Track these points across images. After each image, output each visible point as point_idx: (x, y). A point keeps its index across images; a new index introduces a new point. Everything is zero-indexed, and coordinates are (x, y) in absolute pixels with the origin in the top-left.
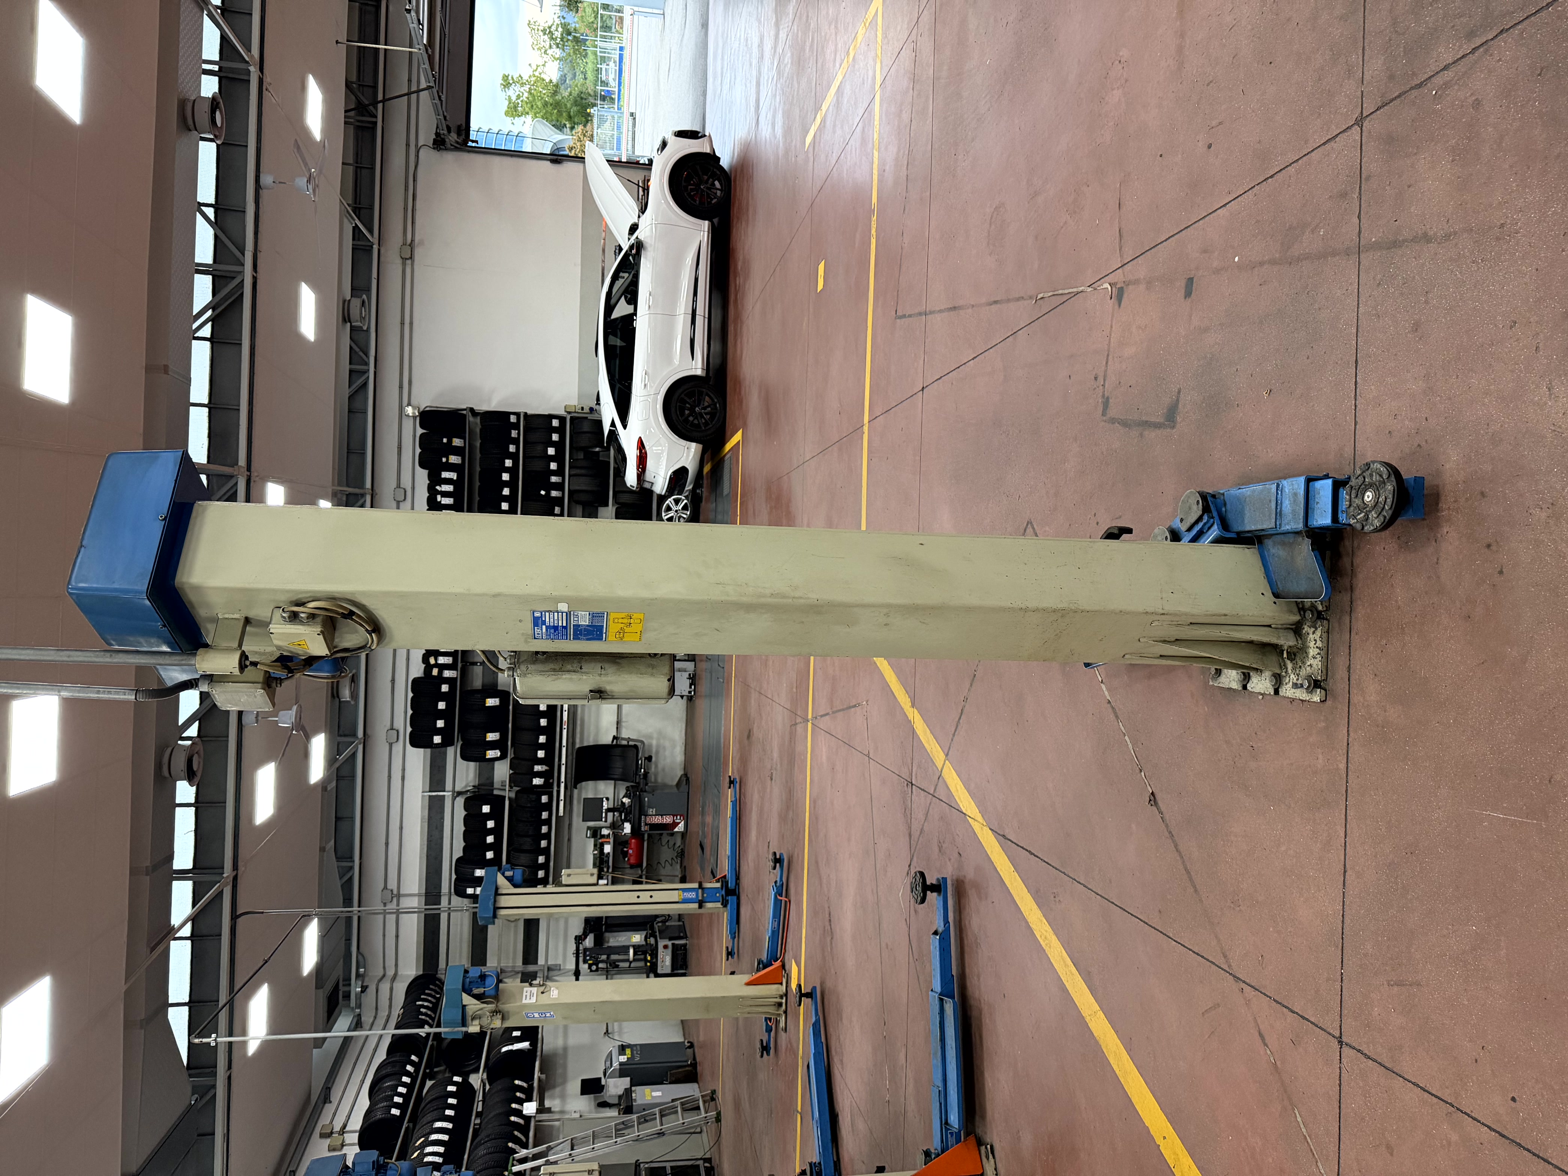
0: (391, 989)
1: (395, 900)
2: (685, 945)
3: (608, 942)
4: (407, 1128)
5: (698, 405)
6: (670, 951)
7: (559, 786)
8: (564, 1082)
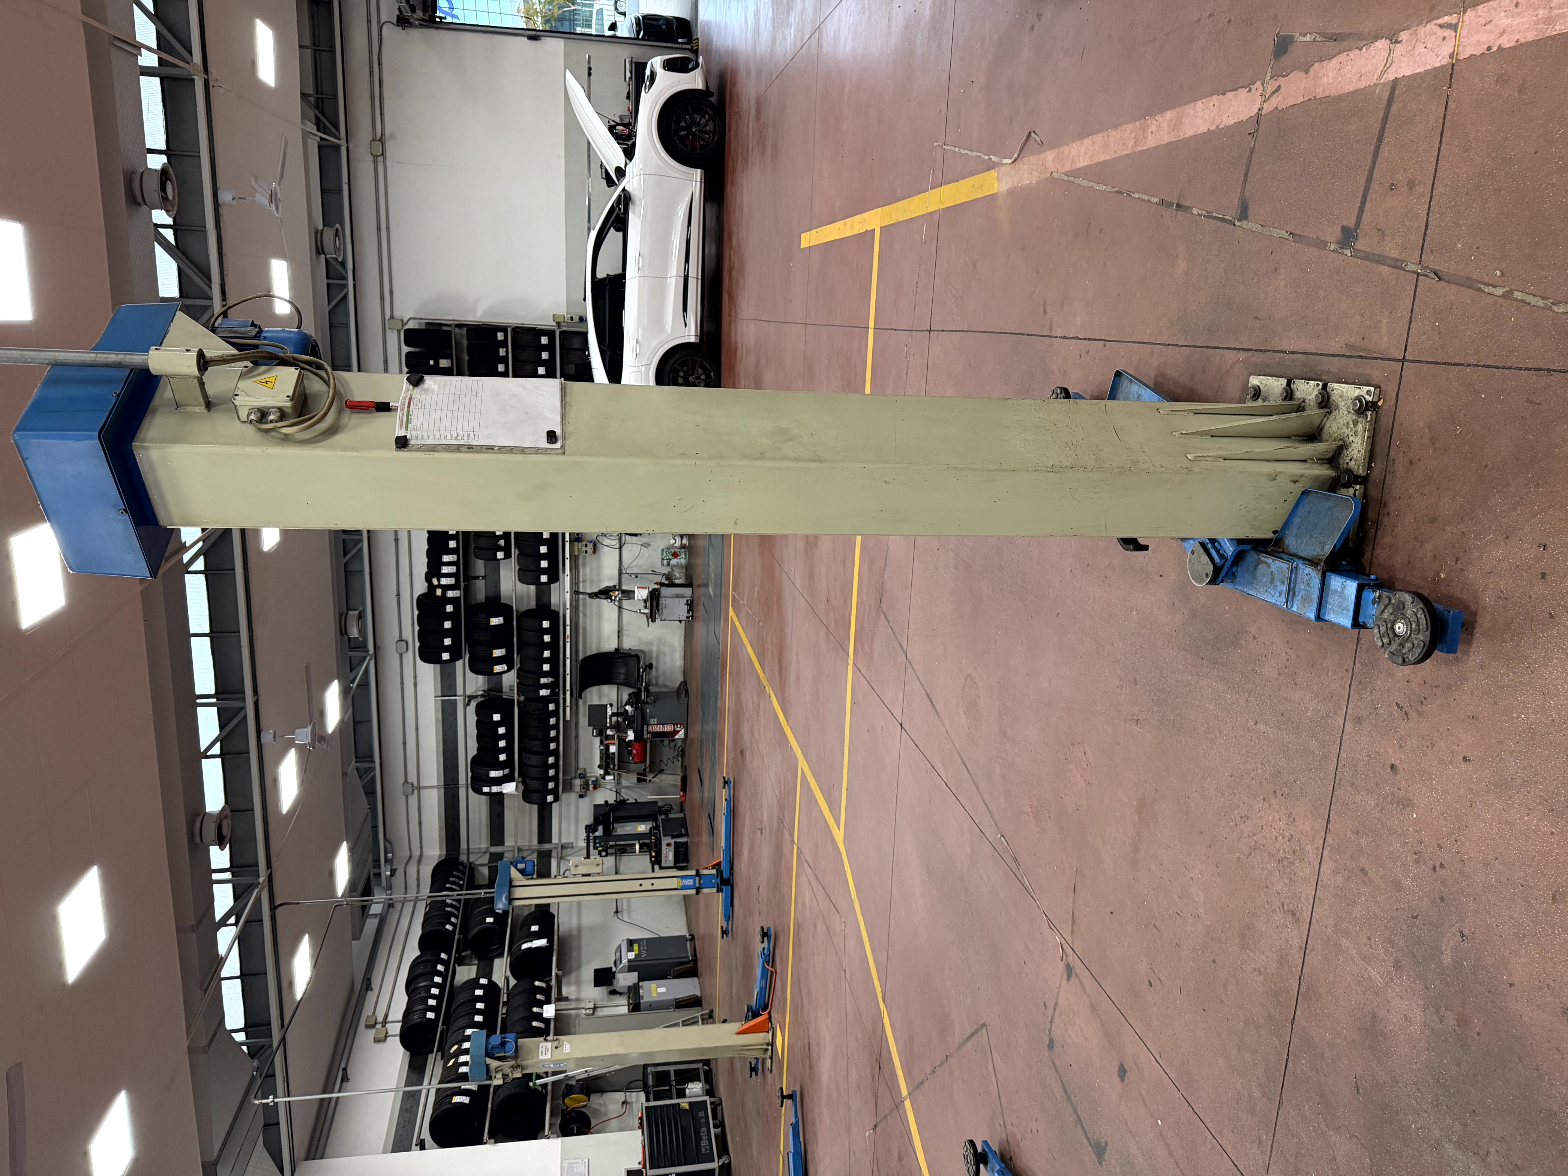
0: (418, 872)
1: (416, 792)
2: (686, 843)
3: (616, 831)
4: (442, 1031)
5: (692, 374)
6: (672, 847)
7: (564, 694)
8: (579, 967)
